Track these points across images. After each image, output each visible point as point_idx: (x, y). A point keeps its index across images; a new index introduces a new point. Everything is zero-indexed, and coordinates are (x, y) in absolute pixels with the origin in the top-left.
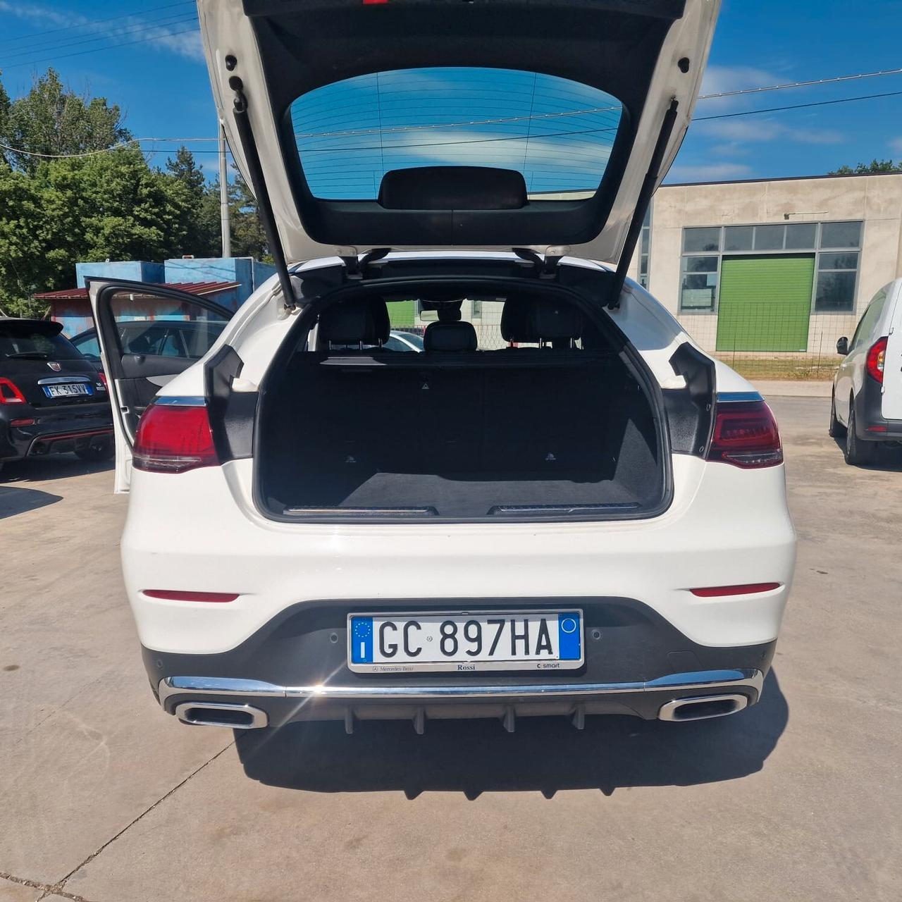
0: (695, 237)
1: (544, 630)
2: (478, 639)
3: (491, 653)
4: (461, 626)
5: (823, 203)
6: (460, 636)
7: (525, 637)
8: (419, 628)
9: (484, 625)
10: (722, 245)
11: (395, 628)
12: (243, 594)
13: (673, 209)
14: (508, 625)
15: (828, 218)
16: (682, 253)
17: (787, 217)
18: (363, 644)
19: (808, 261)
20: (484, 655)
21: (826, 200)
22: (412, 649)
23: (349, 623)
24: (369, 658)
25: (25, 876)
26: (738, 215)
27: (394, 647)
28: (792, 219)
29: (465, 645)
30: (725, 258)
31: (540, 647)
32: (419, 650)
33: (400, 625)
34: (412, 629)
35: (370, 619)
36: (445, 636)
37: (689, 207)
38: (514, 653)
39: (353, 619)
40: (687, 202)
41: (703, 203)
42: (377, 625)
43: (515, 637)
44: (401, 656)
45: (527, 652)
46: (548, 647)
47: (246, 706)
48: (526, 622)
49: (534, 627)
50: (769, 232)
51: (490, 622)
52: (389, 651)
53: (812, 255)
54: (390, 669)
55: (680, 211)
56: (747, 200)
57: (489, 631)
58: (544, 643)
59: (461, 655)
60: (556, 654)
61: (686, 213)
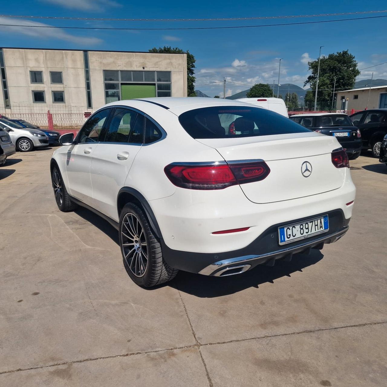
0: (109, 75)
1: (321, 222)
2: (308, 228)
3: (311, 232)
4: (304, 225)
5: (156, 64)
6: (304, 228)
7: (317, 225)
8: (295, 228)
9: (309, 223)
10: (120, 79)
11: (290, 229)
12: (251, 227)
13: (97, 62)
14: (314, 222)
15: (158, 70)
16: (104, 81)
17: (144, 68)
18: (282, 236)
19: (153, 87)
20: (309, 233)
21: (158, 62)
22: (294, 235)
23: (279, 230)
24: (284, 241)
26: (125, 66)
27: (290, 235)
28: (146, 69)
29: (305, 231)
30: (122, 84)
31: (321, 227)
32: (296, 234)
33: (291, 228)
34: (294, 228)
35: (283, 228)
36: (301, 229)
37: (105, 61)
38: (315, 230)
39: (280, 229)
40: (103, 59)
41: (110, 60)
42: (285, 229)
43: (315, 226)
44: (292, 238)
45: (318, 230)
46: (322, 227)
48: (321, 219)
49: (319, 221)
50: (138, 74)
51: (310, 222)
52: (289, 236)
53: (154, 84)
54: (290, 242)
55: (101, 63)
56: (128, 60)
58: (321, 226)
59: (305, 234)
60: (323, 229)
61: (104, 63)
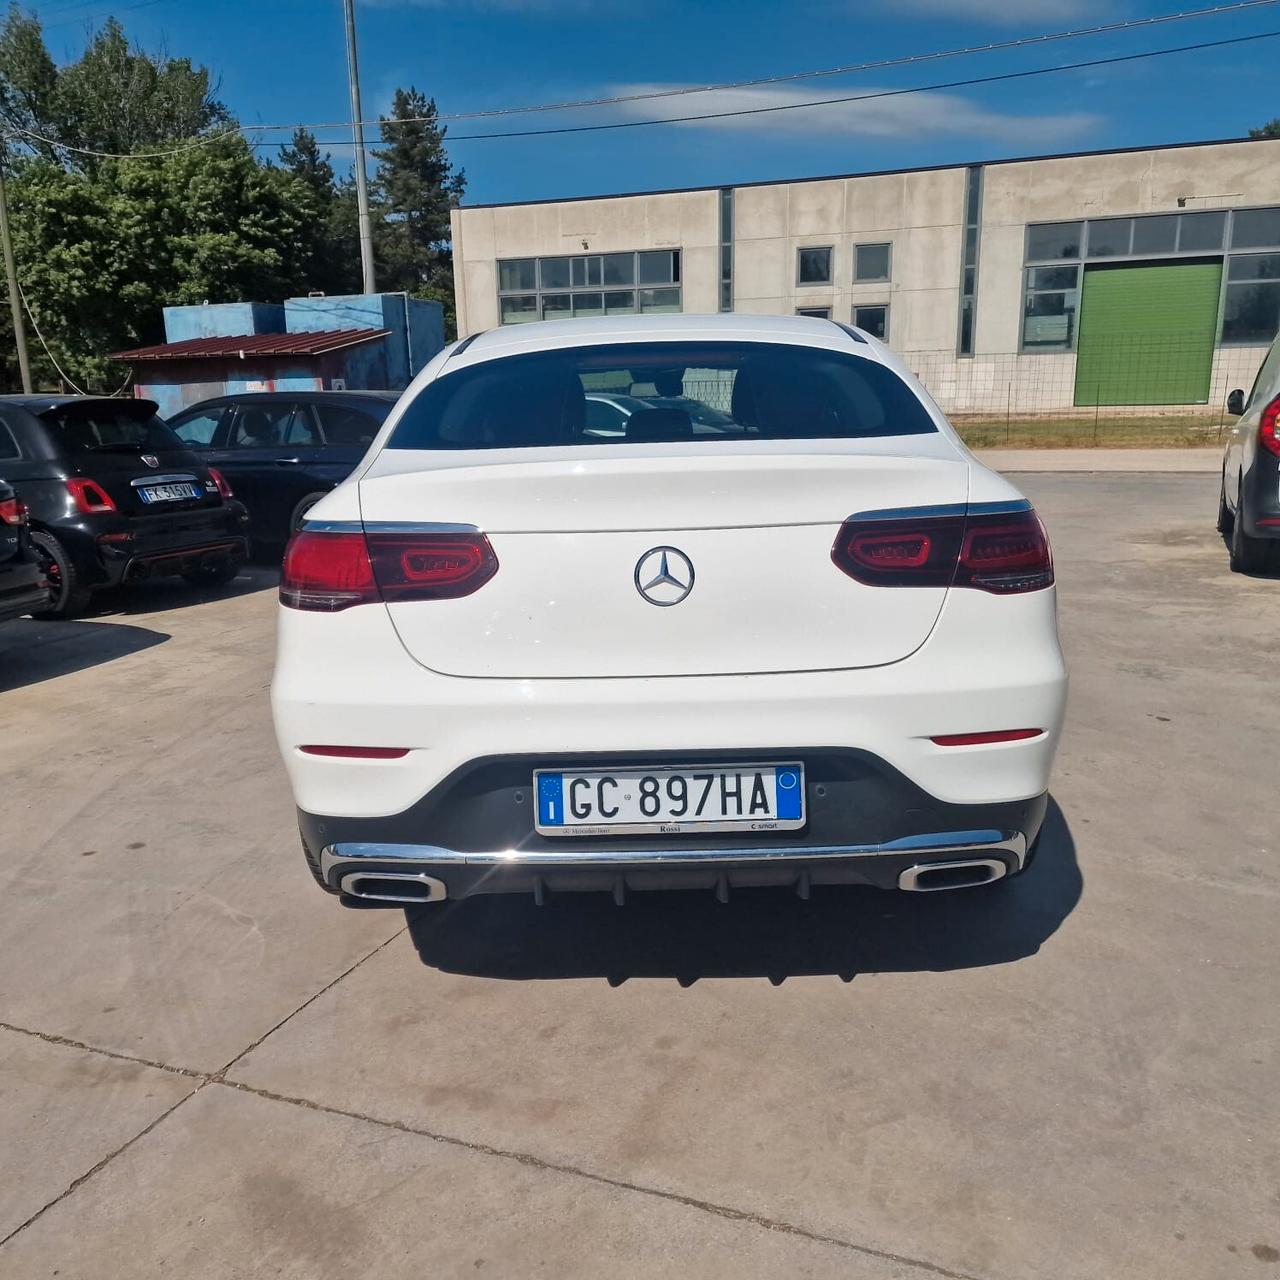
0: (1044, 238)
1: (759, 786)
2: (684, 797)
3: (699, 812)
4: (663, 783)
5: (1237, 181)
6: (662, 793)
7: (738, 794)
8: (615, 785)
9: (690, 781)
10: (1084, 250)
11: (587, 786)
12: (413, 749)
13: (1012, 198)
14: (717, 781)
15: (1242, 202)
16: (1024, 263)
17: (1181, 203)
18: (551, 804)
19: (1212, 268)
20: (690, 815)
21: (1242, 176)
22: (608, 809)
23: (535, 780)
24: (559, 820)
25: (181, 1064)
26: (1109, 203)
27: (587, 807)
28: (1190, 206)
29: (668, 804)
30: (1089, 267)
31: (754, 806)
32: (616, 810)
33: (594, 782)
34: (607, 786)
35: (559, 776)
36: (646, 794)
37: (1037, 193)
38: (724, 812)
39: (540, 776)
40: (1033, 185)
41: (1058, 186)
42: (567, 782)
43: (725, 795)
44: (595, 816)
45: (740, 811)
46: (764, 805)
47: (422, 875)
48: (738, 777)
49: (748, 783)
50: (1154, 226)
51: (697, 777)
52: (582, 811)
53: (1219, 260)
54: (583, 831)
55: (1022, 200)
56: (1123, 179)
57: (696, 788)
58: (759, 800)
59: (664, 815)
60: (773, 812)
61: (1032, 202)
